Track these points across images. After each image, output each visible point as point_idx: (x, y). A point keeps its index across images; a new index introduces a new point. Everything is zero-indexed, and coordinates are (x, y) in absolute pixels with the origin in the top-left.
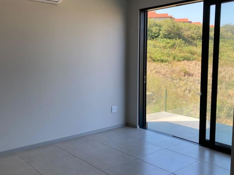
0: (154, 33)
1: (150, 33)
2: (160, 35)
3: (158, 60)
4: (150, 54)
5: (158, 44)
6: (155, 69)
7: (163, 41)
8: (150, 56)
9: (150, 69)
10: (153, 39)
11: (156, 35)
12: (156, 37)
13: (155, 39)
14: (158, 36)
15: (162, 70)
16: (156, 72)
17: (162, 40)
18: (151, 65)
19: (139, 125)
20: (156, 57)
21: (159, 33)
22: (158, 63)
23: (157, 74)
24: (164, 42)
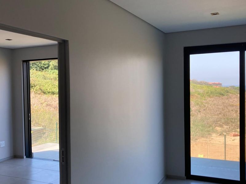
0: (43, 64)
1: (39, 64)
2: (50, 66)
3: (49, 92)
4: (40, 86)
5: (48, 75)
6: (45, 101)
7: (53, 73)
8: (40, 89)
9: (40, 102)
10: (43, 70)
11: (45, 66)
12: (46, 68)
13: (45, 70)
14: (48, 67)
15: (53, 103)
16: (47, 105)
17: (52, 71)
18: (41, 98)
19: (25, 155)
20: (46, 89)
21: (49, 64)
22: (49, 95)
23: (48, 107)
24: (55, 73)
